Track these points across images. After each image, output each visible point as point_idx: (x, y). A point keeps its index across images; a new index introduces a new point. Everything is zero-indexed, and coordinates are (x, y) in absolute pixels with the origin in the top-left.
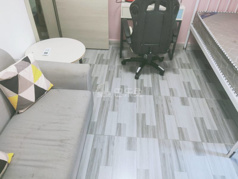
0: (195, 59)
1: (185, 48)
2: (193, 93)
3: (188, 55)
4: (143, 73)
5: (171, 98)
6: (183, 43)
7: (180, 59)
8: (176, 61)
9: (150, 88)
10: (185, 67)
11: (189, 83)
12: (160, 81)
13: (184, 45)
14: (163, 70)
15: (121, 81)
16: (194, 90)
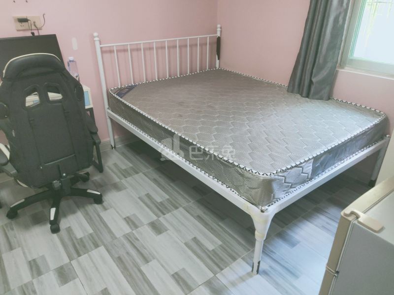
0: (137, 157)
1: (113, 146)
2: (162, 209)
3: (123, 154)
4: (65, 216)
5: (136, 234)
6: (108, 139)
7: (115, 165)
8: (110, 171)
9: (91, 234)
10: (130, 175)
11: (148, 196)
12: (103, 214)
13: (110, 142)
14: (99, 193)
15: (24, 253)
16: (161, 202)
